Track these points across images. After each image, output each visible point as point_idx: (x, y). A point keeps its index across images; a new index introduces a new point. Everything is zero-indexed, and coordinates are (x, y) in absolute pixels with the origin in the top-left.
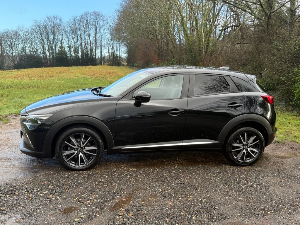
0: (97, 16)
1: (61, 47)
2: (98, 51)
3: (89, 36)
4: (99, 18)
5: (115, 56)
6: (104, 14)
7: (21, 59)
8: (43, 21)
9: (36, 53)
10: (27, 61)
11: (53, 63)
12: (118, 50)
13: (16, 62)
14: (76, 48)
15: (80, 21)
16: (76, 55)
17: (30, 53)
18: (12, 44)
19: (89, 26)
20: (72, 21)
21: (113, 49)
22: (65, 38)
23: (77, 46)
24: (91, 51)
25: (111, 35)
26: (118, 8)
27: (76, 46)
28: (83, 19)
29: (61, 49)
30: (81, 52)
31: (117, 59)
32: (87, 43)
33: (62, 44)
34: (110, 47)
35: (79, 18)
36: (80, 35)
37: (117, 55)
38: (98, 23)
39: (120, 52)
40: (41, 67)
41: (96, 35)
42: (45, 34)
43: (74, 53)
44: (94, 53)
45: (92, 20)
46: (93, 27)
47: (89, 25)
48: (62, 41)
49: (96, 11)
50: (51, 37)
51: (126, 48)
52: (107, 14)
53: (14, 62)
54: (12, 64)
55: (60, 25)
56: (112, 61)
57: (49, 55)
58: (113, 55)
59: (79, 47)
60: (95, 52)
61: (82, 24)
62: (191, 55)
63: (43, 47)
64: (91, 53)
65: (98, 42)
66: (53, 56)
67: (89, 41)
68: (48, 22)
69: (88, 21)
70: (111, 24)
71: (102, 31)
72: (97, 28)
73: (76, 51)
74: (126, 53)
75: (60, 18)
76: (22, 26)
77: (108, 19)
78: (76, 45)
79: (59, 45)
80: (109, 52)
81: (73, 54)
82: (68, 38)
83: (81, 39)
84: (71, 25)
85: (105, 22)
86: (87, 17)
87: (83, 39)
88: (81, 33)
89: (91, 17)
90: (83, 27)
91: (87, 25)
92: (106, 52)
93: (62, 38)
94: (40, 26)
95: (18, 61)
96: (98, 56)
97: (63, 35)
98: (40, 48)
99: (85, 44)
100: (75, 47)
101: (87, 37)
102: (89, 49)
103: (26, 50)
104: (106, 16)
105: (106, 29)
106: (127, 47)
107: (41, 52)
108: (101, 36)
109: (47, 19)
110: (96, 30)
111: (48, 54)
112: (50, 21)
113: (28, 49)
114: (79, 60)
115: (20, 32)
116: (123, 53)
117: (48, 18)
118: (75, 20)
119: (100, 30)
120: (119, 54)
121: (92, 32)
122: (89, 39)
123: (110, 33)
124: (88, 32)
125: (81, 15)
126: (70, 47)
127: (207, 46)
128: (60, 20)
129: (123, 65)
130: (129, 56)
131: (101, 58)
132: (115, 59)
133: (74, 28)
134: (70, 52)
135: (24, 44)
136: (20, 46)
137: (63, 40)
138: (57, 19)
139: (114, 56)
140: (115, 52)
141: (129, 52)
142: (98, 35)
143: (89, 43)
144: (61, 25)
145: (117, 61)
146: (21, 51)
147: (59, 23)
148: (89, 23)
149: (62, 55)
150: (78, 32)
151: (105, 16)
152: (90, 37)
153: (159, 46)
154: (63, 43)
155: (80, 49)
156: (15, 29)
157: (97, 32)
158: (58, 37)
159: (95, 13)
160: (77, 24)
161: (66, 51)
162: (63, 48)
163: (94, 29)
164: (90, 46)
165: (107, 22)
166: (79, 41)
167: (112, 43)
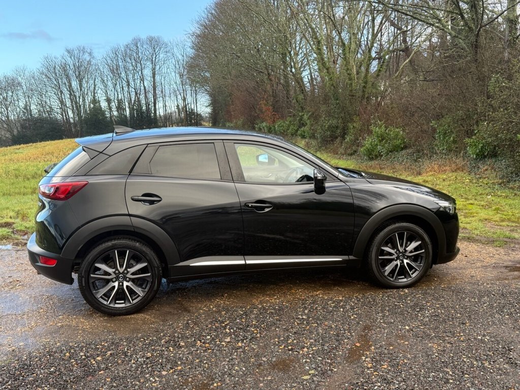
0: (155, 43)
1: (95, 101)
3: (142, 80)
4: (158, 48)
5: (189, 112)
6: (166, 41)
7: (23, 126)
8: (60, 58)
9: (49, 115)
10: (34, 129)
11: (82, 129)
12: (195, 101)
13: (15, 132)
14: (120, 102)
15: (124, 55)
16: (122, 114)
17: (40, 115)
18: (6, 100)
19: (142, 62)
20: (112, 55)
21: (184, 100)
22: (99, 84)
23: (123, 98)
24: (146, 106)
25: (181, 76)
26: (193, 30)
27: (120, 98)
28: (130, 50)
29: (94, 105)
30: (129, 107)
31: (193, 116)
32: (139, 91)
33: (94, 97)
34: (179, 97)
35: (123, 50)
36: (125, 79)
37: (192, 110)
38: (158, 56)
39: (197, 104)
40: (60, 138)
41: (154, 77)
42: (65, 80)
43: (118, 111)
44: (153, 109)
45: (145, 51)
46: (148, 63)
47: (140, 61)
48: (94, 90)
49: (153, 35)
50: (75, 84)
51: (208, 97)
52: (172, 40)
53: (11, 132)
54: (7, 136)
55: (89, 63)
57: (74, 116)
58: (186, 111)
59: (126, 100)
60: (155, 106)
61: (129, 60)
62: (337, 104)
63: (62, 102)
64: (148, 109)
65: (159, 89)
66: (80, 117)
67: (142, 88)
68: (69, 59)
69: (140, 54)
70: (180, 57)
71: (164, 70)
72: (155, 65)
73: (120, 108)
74: (209, 106)
75: (89, 51)
76: (22, 68)
77: (175, 48)
78: (120, 96)
79: (89, 98)
80: (178, 106)
82: (106, 86)
83: (128, 85)
84: (109, 61)
85: (168, 54)
86: (137, 47)
87: (132, 83)
88: (127, 76)
89: (144, 46)
90: (130, 65)
91: (138, 61)
92: (173, 106)
93: (95, 86)
94: (55, 67)
95: (18, 131)
97: (97, 80)
98: (55, 104)
99: (136, 94)
100: (118, 100)
101: (139, 82)
102: (143, 102)
103: (31, 110)
104: (170, 42)
105: (172, 66)
106: (211, 96)
107: (59, 111)
108: (163, 79)
109: (66, 53)
110: (154, 69)
111: (71, 114)
112: (72, 58)
113: (36, 107)
115: (20, 79)
116: (203, 106)
117: (68, 52)
118: (117, 53)
119: (161, 69)
120: (196, 110)
121: (147, 72)
122: (142, 85)
123: (179, 73)
124: (140, 73)
125: (127, 44)
126: (109, 101)
127: (364, 87)
128: (90, 54)
130: (214, 110)
131: (165, 116)
132: (190, 117)
133: (115, 67)
134: (110, 109)
135: (27, 99)
136: (22, 104)
137: (97, 89)
138: (84, 52)
140: (190, 105)
141: (214, 103)
142: (157, 78)
143: (143, 91)
144: (92, 63)
145: (193, 121)
146: (23, 112)
147: (88, 59)
148: (141, 57)
149: (96, 115)
150: (123, 75)
151: (169, 44)
152: (143, 82)
153: (273, 92)
154: (96, 95)
155: (127, 104)
156: (10, 73)
157: (156, 72)
158: (87, 85)
159: (151, 40)
160: (120, 61)
161: (103, 107)
162: (97, 103)
163: (151, 66)
164: (146, 97)
165: (173, 54)
166: (126, 89)
167: (183, 90)
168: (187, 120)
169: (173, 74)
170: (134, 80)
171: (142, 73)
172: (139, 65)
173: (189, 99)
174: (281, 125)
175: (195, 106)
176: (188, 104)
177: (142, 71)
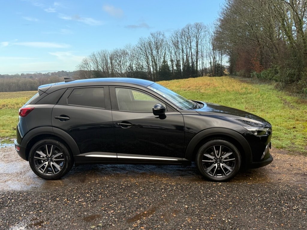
0: (198, 27)
1: (164, 61)
2: (200, 62)
3: (191, 48)
4: (201, 29)
6: (205, 25)
12: (221, 59)
14: (178, 62)
15: (182, 35)
16: (178, 68)
17: (137, 70)
18: (120, 62)
19: (191, 38)
20: (174, 35)
21: (214, 59)
22: (168, 52)
24: (192, 63)
27: (178, 60)
28: (185, 32)
29: (164, 64)
30: (183, 65)
31: (219, 69)
32: (188, 55)
33: (164, 59)
34: (211, 57)
35: (181, 32)
36: (181, 49)
37: (219, 65)
38: (200, 34)
39: (222, 61)
41: (197, 46)
43: (176, 66)
44: (196, 65)
45: (193, 31)
46: (194, 39)
49: (198, 22)
50: (155, 52)
51: (229, 57)
55: (163, 40)
57: (153, 70)
60: (197, 62)
61: (183, 37)
63: (148, 63)
64: (193, 66)
65: (200, 53)
66: (156, 70)
67: (190, 53)
68: (152, 39)
69: (190, 34)
70: (213, 34)
71: (204, 42)
72: (198, 40)
73: (178, 65)
75: (163, 34)
77: (210, 29)
78: (178, 58)
79: (162, 60)
80: (211, 63)
81: (175, 68)
82: (171, 53)
83: (183, 52)
84: (173, 39)
85: (206, 33)
86: (189, 29)
87: (185, 51)
88: (182, 46)
89: (193, 29)
90: (185, 40)
91: (189, 38)
92: (208, 63)
94: (145, 43)
96: (200, 67)
97: (166, 50)
98: (144, 64)
99: (187, 57)
102: (190, 61)
104: (208, 26)
105: (208, 40)
107: (146, 68)
108: (202, 47)
109: (150, 36)
110: (197, 42)
112: (154, 38)
113: (135, 66)
114: (181, 73)
116: (225, 61)
117: (152, 35)
118: (177, 34)
119: (201, 41)
120: (221, 64)
121: (194, 44)
122: (190, 51)
123: (212, 43)
125: (183, 28)
126: (172, 61)
129: (226, 75)
131: (203, 69)
132: (217, 69)
133: (176, 42)
134: (172, 66)
135: (131, 62)
137: (166, 54)
138: (160, 34)
139: (216, 66)
140: (217, 62)
141: (232, 61)
142: (199, 46)
143: (190, 55)
145: (219, 72)
146: (129, 68)
147: (162, 38)
149: (164, 70)
150: (180, 46)
154: (166, 58)
157: (199, 43)
158: (161, 52)
159: (197, 25)
160: (179, 38)
162: (166, 62)
163: (196, 40)
164: (192, 58)
165: (209, 32)
166: (181, 54)
167: (214, 53)
168: (215, 71)
169: (209, 44)
170: (187, 49)
171: (190, 45)
172: (189, 40)
173: (218, 58)
174: (264, 73)
176: (217, 61)
177: (190, 43)
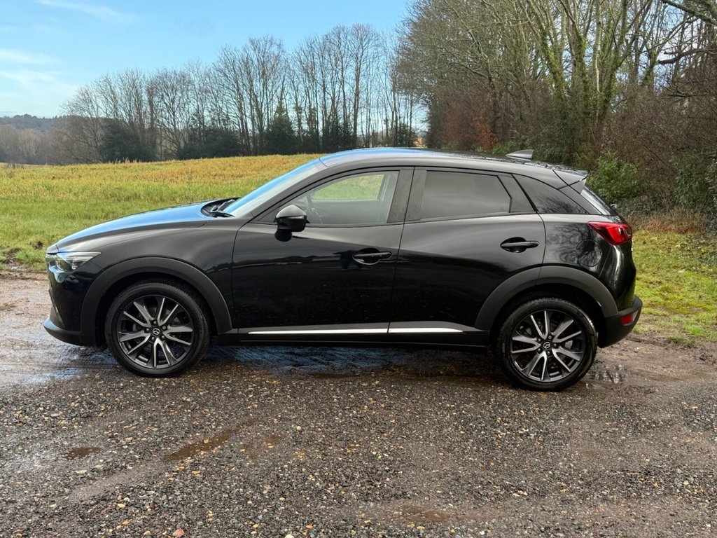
0: (362, 35)
1: (280, 109)
2: (362, 118)
3: (342, 82)
4: (367, 40)
5: (400, 129)
6: (378, 30)
7: (191, 138)
8: (241, 51)
9: (225, 124)
11: (261, 146)
12: (409, 114)
13: (182, 144)
14: (313, 112)
15: (323, 49)
16: (313, 129)
17: (213, 124)
18: (173, 103)
19: (344, 59)
20: (306, 48)
21: (395, 110)
22: (287, 88)
23: (316, 106)
24: (344, 119)
25: (394, 78)
27: (312, 107)
28: (330, 42)
29: (280, 115)
30: (323, 120)
31: (405, 135)
32: (337, 99)
33: (281, 103)
34: (389, 108)
35: (321, 42)
36: (321, 82)
37: (404, 126)
38: (365, 51)
39: (412, 119)
40: (235, 154)
41: (357, 79)
42: (246, 82)
43: (308, 124)
44: (353, 123)
45: (350, 44)
46: (352, 61)
47: (342, 58)
48: (281, 95)
49: (361, 23)
50: (258, 86)
51: (427, 109)
53: (178, 144)
54: (172, 148)
55: (277, 58)
56: (393, 140)
57: (253, 127)
58: (397, 127)
59: (319, 109)
60: (355, 119)
61: (327, 56)
63: (240, 109)
64: (346, 124)
65: (363, 96)
66: (261, 129)
67: (342, 94)
68: (252, 52)
69: (342, 48)
70: (394, 54)
71: (373, 71)
72: (360, 65)
73: (312, 120)
74: (427, 121)
75: (278, 43)
76: (196, 62)
77: (388, 41)
78: (312, 103)
79: (275, 106)
80: (386, 121)
81: (305, 126)
82: (297, 90)
83: (324, 89)
84: (303, 57)
85: (379, 49)
86: (340, 38)
87: (329, 90)
88: (324, 76)
89: (349, 38)
90: (329, 62)
91: (339, 58)
92: (380, 120)
93: (283, 90)
94: (235, 62)
95: (186, 142)
96: (362, 130)
97: (285, 82)
98: (233, 112)
99: (333, 103)
100: (310, 109)
101: (337, 86)
102: (340, 113)
103: (203, 118)
104: (383, 33)
105: (382, 65)
106: (430, 108)
107: (236, 121)
108: (369, 82)
109: (249, 45)
110: (358, 70)
111: (250, 126)
112: (257, 51)
114: (317, 139)
115: (192, 75)
116: (418, 120)
117: (252, 42)
118: (313, 46)
119: (368, 69)
120: (409, 124)
121: (350, 73)
122: (341, 89)
123: (391, 76)
124: (340, 73)
125: (326, 34)
126: (298, 109)
128: (279, 46)
130: (432, 128)
131: (368, 135)
132: (401, 137)
133: (309, 65)
134: (299, 121)
137: (285, 93)
138: (272, 44)
139: (398, 130)
140: (402, 120)
141: (433, 119)
142: (363, 80)
143: (341, 99)
144: (281, 59)
145: (404, 141)
147: (276, 54)
148: (343, 52)
149: (280, 128)
150: (319, 76)
151: (381, 35)
152: (343, 86)
154: (284, 101)
156: (181, 68)
157: (362, 73)
158: (274, 87)
159: (358, 28)
160: (316, 56)
161: (291, 118)
162: (284, 112)
163: (355, 66)
164: (344, 106)
165: (385, 49)
166: (320, 94)
167: (394, 99)
168: (396, 139)
169: (383, 76)
170: (333, 85)
171: (342, 76)
172: (339, 63)
173: (402, 111)
174: (499, 152)
175: (409, 121)
176: (400, 118)
177: (342, 71)
